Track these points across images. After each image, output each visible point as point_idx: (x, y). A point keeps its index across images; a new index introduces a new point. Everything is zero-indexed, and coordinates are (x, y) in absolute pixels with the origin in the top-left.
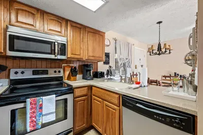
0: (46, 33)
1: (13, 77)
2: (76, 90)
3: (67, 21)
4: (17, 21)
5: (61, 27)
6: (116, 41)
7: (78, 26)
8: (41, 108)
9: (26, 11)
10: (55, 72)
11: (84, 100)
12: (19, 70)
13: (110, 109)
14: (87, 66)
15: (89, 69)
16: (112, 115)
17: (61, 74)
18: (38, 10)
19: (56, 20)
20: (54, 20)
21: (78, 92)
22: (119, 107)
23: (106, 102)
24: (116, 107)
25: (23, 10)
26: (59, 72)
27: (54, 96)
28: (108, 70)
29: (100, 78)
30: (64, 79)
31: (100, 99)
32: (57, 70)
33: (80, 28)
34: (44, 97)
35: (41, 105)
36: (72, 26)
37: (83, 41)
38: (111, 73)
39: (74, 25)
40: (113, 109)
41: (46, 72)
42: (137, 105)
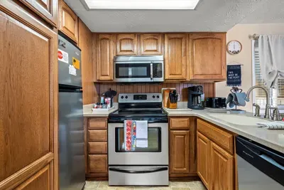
0: (143, 56)
1: (121, 101)
2: (172, 120)
3: (163, 35)
4: (121, 51)
5: (157, 44)
6: (256, 39)
7: (179, 36)
8: (135, 131)
9: (126, 39)
10: (154, 97)
11: (184, 135)
12: (124, 95)
13: (220, 156)
14: (193, 89)
15: (196, 93)
16: (222, 166)
17: (160, 100)
18: (135, 34)
19: (151, 39)
20: (149, 39)
21: (174, 123)
22: (233, 155)
23: (214, 144)
24: (227, 154)
25: (124, 39)
26: (158, 97)
27: (147, 121)
28: (230, 95)
29: (217, 107)
30: (163, 106)
31: (206, 138)
32: (156, 94)
33: (181, 39)
34: (137, 121)
35: (135, 128)
36: (170, 39)
37: (185, 55)
38: (236, 99)
39: (173, 36)
40: (224, 157)
41: (144, 97)
42: (262, 156)
